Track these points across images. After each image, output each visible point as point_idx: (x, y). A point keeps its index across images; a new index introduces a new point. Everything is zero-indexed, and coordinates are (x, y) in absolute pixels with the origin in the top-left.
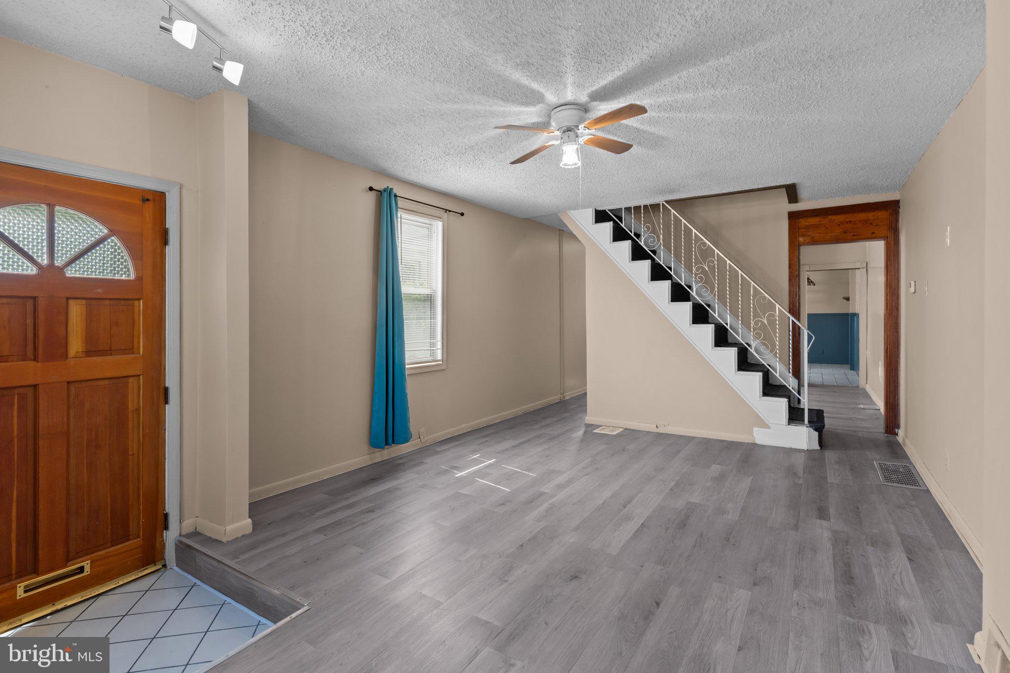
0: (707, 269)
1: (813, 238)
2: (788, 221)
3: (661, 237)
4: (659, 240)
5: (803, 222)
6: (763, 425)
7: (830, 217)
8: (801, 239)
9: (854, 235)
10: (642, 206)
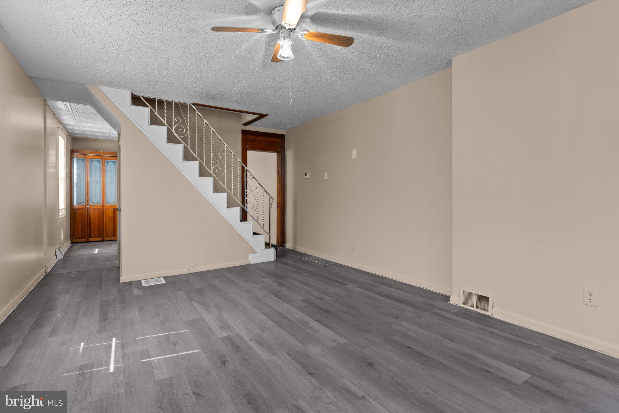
0: (220, 156)
1: (253, 146)
2: (241, 135)
3: (189, 128)
4: (187, 131)
5: (249, 137)
6: (253, 251)
7: (260, 137)
8: (247, 146)
9: (269, 148)
10: (165, 101)
